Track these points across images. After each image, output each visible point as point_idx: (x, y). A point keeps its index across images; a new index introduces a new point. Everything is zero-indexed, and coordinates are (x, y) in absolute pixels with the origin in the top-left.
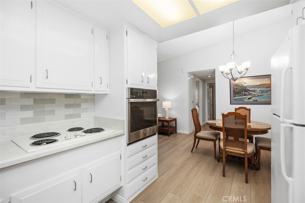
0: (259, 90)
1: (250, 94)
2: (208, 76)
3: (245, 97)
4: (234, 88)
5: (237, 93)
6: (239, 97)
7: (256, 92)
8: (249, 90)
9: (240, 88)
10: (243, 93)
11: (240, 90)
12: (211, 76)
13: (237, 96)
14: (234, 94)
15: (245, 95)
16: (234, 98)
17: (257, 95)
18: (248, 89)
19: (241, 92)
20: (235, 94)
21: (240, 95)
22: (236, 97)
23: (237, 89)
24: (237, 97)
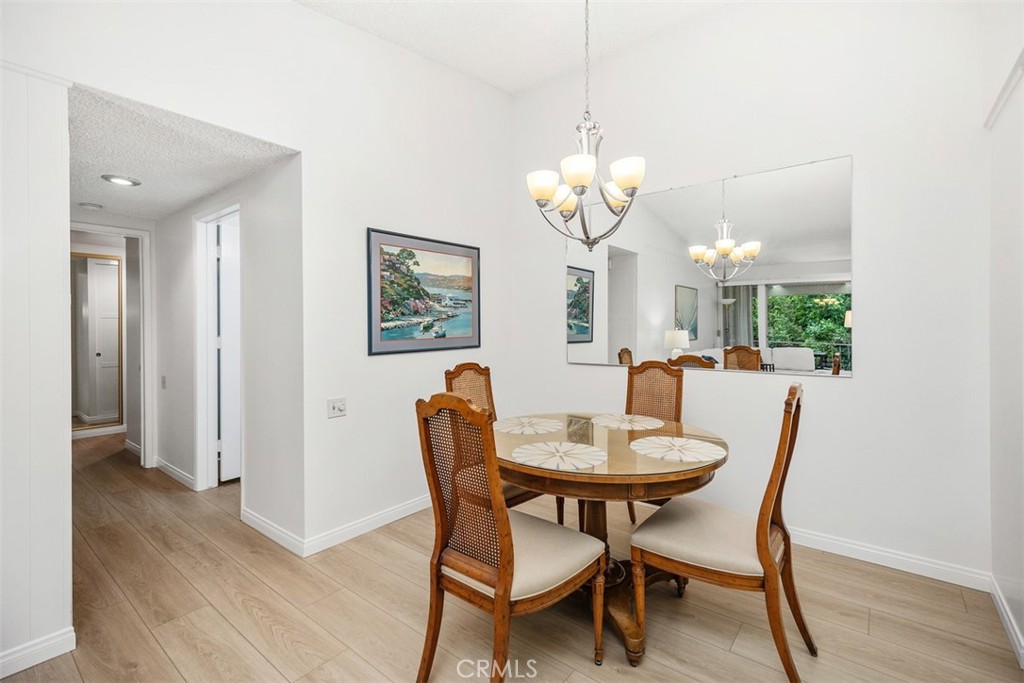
0: (450, 295)
1: (429, 311)
2: (106, 178)
3: (415, 320)
4: (382, 277)
5: (393, 302)
6: (398, 323)
7: (443, 304)
8: (427, 295)
9: (402, 281)
10: (411, 302)
11: (404, 290)
12: (135, 184)
13: (391, 316)
14: (382, 305)
15: (416, 313)
16: (384, 325)
17: (444, 316)
18: (423, 289)
19: (404, 299)
20: (386, 308)
21: (403, 314)
22: (388, 321)
23: (392, 282)
24: (392, 320)
